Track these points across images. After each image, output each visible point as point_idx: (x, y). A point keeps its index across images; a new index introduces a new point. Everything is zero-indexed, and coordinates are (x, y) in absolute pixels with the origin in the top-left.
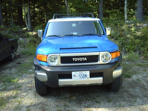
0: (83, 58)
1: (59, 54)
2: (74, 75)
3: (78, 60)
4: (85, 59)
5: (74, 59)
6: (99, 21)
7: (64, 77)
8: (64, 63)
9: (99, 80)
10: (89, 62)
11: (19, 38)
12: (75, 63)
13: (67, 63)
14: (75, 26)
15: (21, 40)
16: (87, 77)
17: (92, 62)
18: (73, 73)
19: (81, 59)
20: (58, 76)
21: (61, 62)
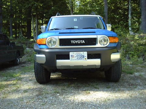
0: (81, 41)
1: (58, 37)
2: (72, 56)
3: (76, 42)
4: (83, 42)
5: (72, 41)
6: (99, 17)
7: (61, 58)
8: (62, 46)
9: (97, 62)
10: (87, 45)
11: (26, 48)
12: (73, 46)
13: (66, 45)
14: (76, 20)
15: (28, 50)
16: (85, 58)
17: (90, 45)
18: (71, 54)
19: (79, 42)
20: (56, 57)
21: (60, 44)
